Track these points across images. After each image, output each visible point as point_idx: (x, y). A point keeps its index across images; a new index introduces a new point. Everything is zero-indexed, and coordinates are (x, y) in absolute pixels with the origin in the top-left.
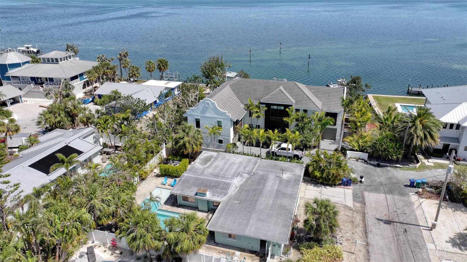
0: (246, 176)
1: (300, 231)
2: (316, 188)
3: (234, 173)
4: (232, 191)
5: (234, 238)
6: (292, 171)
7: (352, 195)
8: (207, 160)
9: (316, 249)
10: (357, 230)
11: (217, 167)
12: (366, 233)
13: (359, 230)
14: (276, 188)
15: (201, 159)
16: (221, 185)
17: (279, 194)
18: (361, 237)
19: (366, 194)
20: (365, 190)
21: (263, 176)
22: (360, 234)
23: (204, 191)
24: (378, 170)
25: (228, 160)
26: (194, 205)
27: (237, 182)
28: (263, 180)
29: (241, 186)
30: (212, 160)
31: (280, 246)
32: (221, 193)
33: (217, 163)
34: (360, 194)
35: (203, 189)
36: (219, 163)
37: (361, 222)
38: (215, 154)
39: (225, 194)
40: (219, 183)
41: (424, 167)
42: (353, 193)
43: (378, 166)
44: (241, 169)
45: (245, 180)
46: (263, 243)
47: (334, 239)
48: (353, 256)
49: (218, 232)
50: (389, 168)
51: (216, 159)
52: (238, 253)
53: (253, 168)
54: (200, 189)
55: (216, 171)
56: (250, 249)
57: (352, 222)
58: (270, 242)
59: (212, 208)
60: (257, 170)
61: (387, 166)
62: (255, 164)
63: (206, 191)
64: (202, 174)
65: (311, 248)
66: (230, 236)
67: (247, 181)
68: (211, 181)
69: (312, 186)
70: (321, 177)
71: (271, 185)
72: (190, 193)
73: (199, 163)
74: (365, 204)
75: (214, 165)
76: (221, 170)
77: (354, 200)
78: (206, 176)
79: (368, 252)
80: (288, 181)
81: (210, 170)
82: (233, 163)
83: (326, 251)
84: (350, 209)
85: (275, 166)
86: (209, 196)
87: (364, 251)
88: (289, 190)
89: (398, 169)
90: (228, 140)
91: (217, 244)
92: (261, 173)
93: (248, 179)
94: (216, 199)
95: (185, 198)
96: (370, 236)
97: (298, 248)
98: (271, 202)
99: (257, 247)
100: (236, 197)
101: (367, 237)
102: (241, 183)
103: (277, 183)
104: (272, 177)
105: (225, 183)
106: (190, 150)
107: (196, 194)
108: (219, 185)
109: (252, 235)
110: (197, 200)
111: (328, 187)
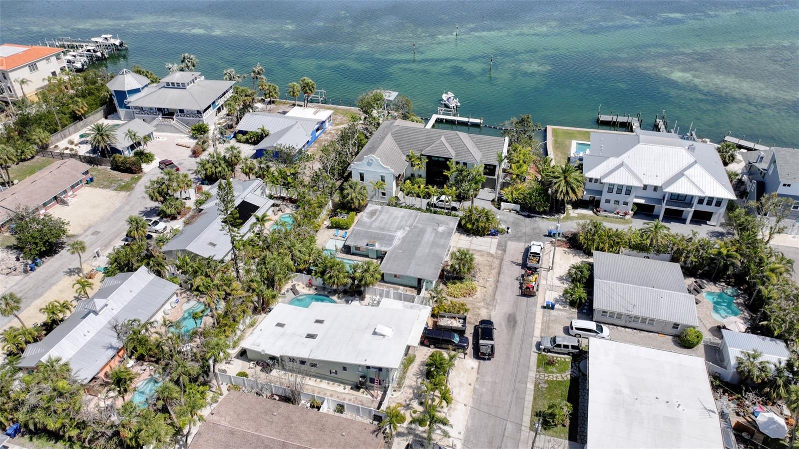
0: (408, 229)
1: (448, 272)
2: (468, 238)
3: (397, 227)
4: (396, 242)
5: (399, 278)
6: (447, 224)
7: (496, 244)
8: (373, 213)
9: (458, 284)
10: (493, 272)
11: (382, 221)
12: (499, 273)
13: (495, 272)
14: (432, 239)
15: (367, 213)
16: (387, 237)
17: (434, 244)
18: (494, 276)
19: (509, 243)
20: (510, 240)
21: (422, 229)
22: (495, 275)
23: (373, 242)
24: (528, 220)
25: (392, 214)
26: (364, 253)
27: (400, 234)
28: (422, 232)
29: (403, 238)
30: (378, 213)
31: (431, 283)
32: (387, 244)
33: (381, 217)
34: (503, 243)
35: (372, 241)
36: (384, 216)
37: (498, 266)
38: (379, 207)
39: (391, 245)
40: (385, 236)
41: (569, 218)
42: (498, 243)
43: (529, 217)
44: (403, 223)
45: (406, 232)
46: (420, 281)
47: (474, 278)
48: (485, 289)
49: (387, 274)
50: (537, 219)
51: (381, 212)
52: (401, 288)
53: (414, 221)
54: (370, 241)
55: (382, 225)
56: (410, 285)
57: (491, 266)
58: (424, 280)
59: (381, 256)
60: (417, 223)
61: (536, 217)
62: (416, 218)
63: (375, 242)
64: (370, 227)
65: (455, 283)
66: (395, 276)
67: (408, 233)
68: (379, 234)
69: (465, 236)
70: (472, 229)
71: (428, 237)
72: (362, 244)
73: (366, 216)
74: (505, 251)
75: (380, 219)
76: (386, 223)
77: (497, 248)
78: (374, 229)
79: (497, 286)
80: (443, 233)
81: (376, 224)
82: (396, 217)
83: (465, 286)
84: (492, 255)
85: (433, 219)
86: (377, 246)
87: (494, 286)
88: (442, 241)
89: (545, 219)
90: (391, 193)
91: (386, 282)
92: (420, 226)
93: (409, 232)
94: (384, 249)
95: (357, 248)
96: (502, 275)
97: (445, 284)
98: (427, 250)
99: (415, 284)
100: (399, 247)
101: (499, 277)
102: (404, 235)
103: (434, 234)
104: (429, 229)
105: (390, 235)
106: (357, 204)
107: (367, 245)
108: (385, 237)
109: (412, 275)
110: (368, 250)
111: (478, 237)
